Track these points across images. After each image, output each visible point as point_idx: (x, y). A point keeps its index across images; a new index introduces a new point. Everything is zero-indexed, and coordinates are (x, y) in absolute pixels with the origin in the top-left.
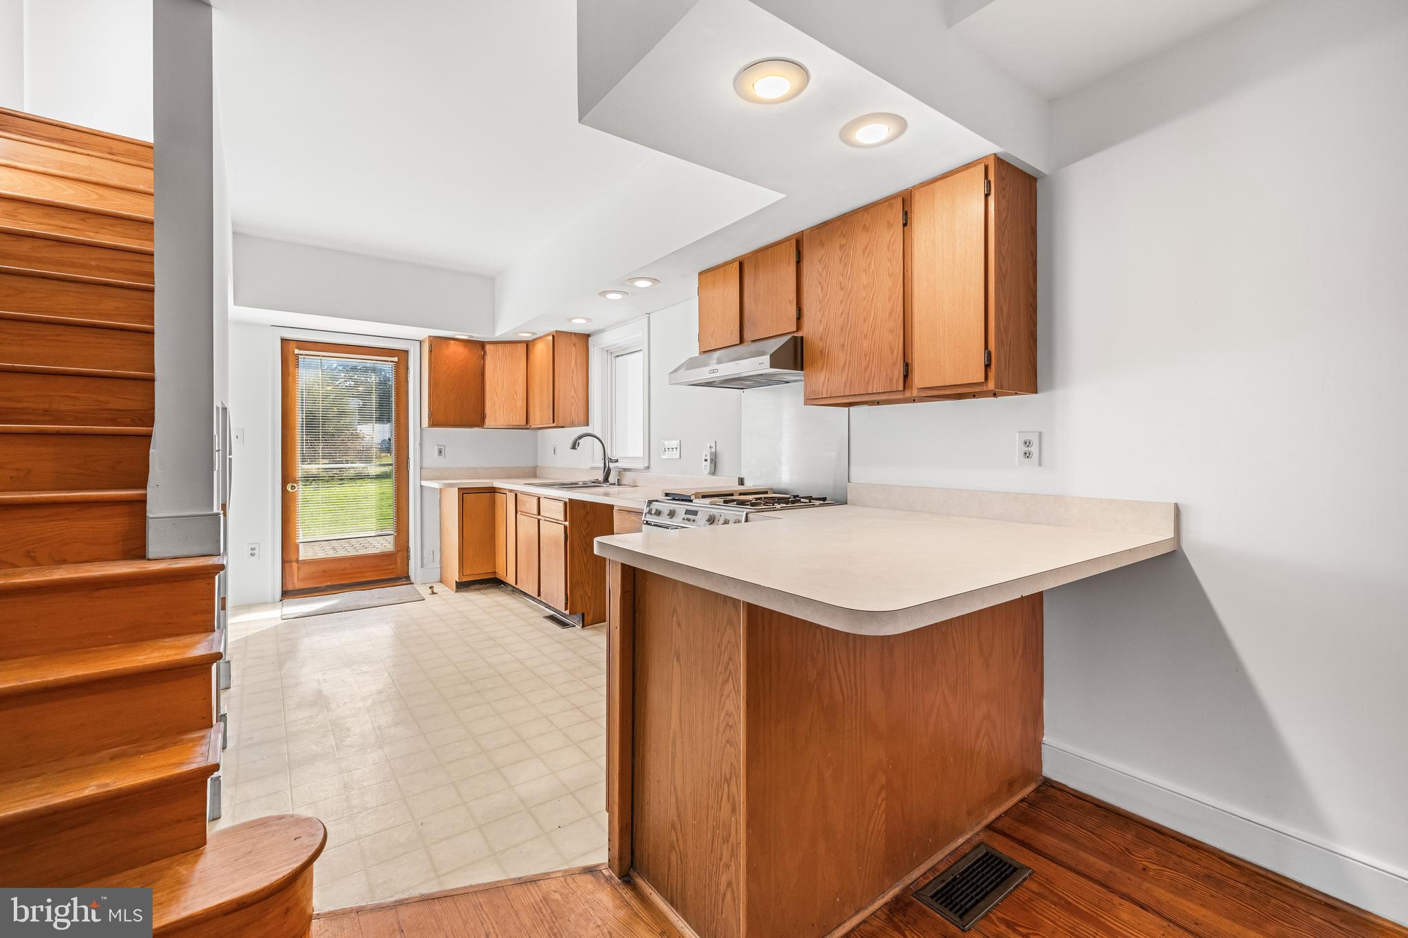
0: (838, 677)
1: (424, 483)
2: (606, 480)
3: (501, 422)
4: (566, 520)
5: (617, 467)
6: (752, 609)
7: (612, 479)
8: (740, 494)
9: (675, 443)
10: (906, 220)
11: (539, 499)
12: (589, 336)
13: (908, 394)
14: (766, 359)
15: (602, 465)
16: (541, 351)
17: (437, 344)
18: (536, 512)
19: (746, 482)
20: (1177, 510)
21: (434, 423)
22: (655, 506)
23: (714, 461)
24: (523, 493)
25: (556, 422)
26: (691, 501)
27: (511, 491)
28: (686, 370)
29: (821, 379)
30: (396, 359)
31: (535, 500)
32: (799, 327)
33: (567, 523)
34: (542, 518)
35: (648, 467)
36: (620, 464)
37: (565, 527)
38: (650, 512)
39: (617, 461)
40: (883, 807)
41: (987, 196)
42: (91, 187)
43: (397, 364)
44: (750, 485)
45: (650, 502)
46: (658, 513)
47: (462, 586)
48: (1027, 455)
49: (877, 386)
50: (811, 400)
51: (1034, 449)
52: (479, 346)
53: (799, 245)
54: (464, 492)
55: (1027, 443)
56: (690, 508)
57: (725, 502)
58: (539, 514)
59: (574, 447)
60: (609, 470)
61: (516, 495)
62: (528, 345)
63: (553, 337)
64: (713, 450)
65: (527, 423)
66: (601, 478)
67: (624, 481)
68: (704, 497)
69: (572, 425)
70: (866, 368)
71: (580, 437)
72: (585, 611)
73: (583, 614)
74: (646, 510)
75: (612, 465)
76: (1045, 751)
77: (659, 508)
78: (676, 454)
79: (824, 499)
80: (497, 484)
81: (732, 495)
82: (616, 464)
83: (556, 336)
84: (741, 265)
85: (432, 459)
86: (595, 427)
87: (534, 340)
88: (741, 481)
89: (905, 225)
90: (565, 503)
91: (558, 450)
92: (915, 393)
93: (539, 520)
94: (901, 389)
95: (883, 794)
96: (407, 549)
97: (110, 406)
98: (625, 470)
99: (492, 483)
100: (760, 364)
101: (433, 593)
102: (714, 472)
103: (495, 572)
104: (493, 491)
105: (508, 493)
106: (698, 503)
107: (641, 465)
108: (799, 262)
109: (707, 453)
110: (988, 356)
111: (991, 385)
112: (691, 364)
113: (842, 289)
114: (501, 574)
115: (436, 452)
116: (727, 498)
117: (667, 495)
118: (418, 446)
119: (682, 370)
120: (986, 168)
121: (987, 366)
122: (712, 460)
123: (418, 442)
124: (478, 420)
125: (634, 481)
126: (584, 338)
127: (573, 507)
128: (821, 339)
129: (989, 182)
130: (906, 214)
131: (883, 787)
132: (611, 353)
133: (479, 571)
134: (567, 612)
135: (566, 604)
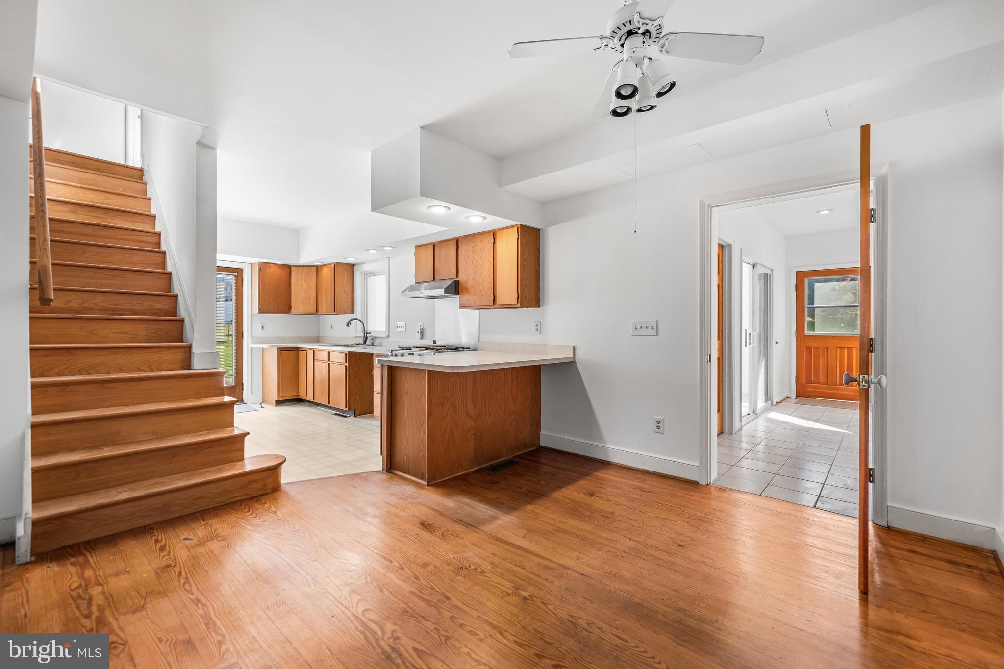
0: (457, 397)
1: (253, 346)
2: (365, 343)
3: (302, 310)
4: (346, 363)
5: (371, 336)
6: (429, 371)
7: (368, 342)
8: (433, 347)
9: (402, 324)
10: (494, 241)
11: (329, 353)
12: (354, 265)
13: (495, 307)
14: (443, 290)
15: (363, 335)
16: (326, 273)
17: (263, 266)
18: (327, 360)
19: (437, 342)
20: (574, 347)
21: (261, 311)
22: (394, 353)
23: (422, 333)
24: (318, 350)
25: (335, 311)
26: (411, 350)
27: (310, 349)
28: (409, 291)
29: (466, 298)
30: (236, 274)
31: (327, 354)
32: (457, 277)
33: (347, 364)
34: (331, 363)
35: (388, 336)
36: (373, 334)
37: (346, 366)
38: (392, 355)
39: (370, 333)
40: (473, 441)
41: (518, 239)
42: (102, 194)
43: (237, 277)
44: (438, 343)
45: (392, 351)
46: (396, 355)
47: (279, 403)
48: (537, 330)
49: (484, 303)
50: (462, 306)
51: (539, 328)
52: (288, 268)
53: (457, 241)
54: (281, 350)
55: (537, 326)
56: (410, 352)
57: (426, 349)
58: (329, 360)
59: (348, 325)
60: (367, 337)
61: (314, 351)
62: (318, 269)
63: (335, 265)
64: (422, 327)
65: (317, 312)
66: (362, 342)
67: (375, 343)
68: (417, 348)
69: (345, 313)
70: (481, 296)
71: (351, 320)
72: (355, 409)
73: (355, 410)
74: (390, 354)
75: (368, 335)
76: (541, 436)
77: (397, 353)
78: (403, 329)
79: (469, 348)
80: (300, 346)
81: (429, 347)
82: (370, 335)
83: (336, 266)
84: (434, 246)
85: (258, 332)
86: (358, 314)
87: (321, 266)
88: (435, 342)
89: (494, 243)
90: (346, 354)
91: (333, 327)
92: (497, 306)
93: (329, 364)
94: (492, 304)
95: (473, 437)
96: (242, 384)
97: (155, 308)
98: (375, 337)
99: (297, 345)
100: (441, 292)
101: (262, 407)
102: (422, 337)
103: (298, 395)
104: (297, 349)
105: (308, 351)
106: (414, 351)
107: (385, 335)
108: (457, 249)
109: (418, 329)
110: (518, 295)
111: (519, 305)
112: (412, 288)
113: (473, 263)
114: (302, 395)
115: (260, 327)
116: (427, 348)
117: (400, 347)
118: (250, 324)
119: (407, 291)
120: (518, 228)
121: (518, 298)
122: (421, 332)
123: (250, 322)
124: (287, 309)
125: (381, 343)
126: (352, 266)
127: (350, 356)
128: (465, 283)
129: (518, 234)
130: (494, 239)
131: (473, 434)
132: (367, 274)
133: (290, 395)
134: (347, 409)
135: (346, 405)
